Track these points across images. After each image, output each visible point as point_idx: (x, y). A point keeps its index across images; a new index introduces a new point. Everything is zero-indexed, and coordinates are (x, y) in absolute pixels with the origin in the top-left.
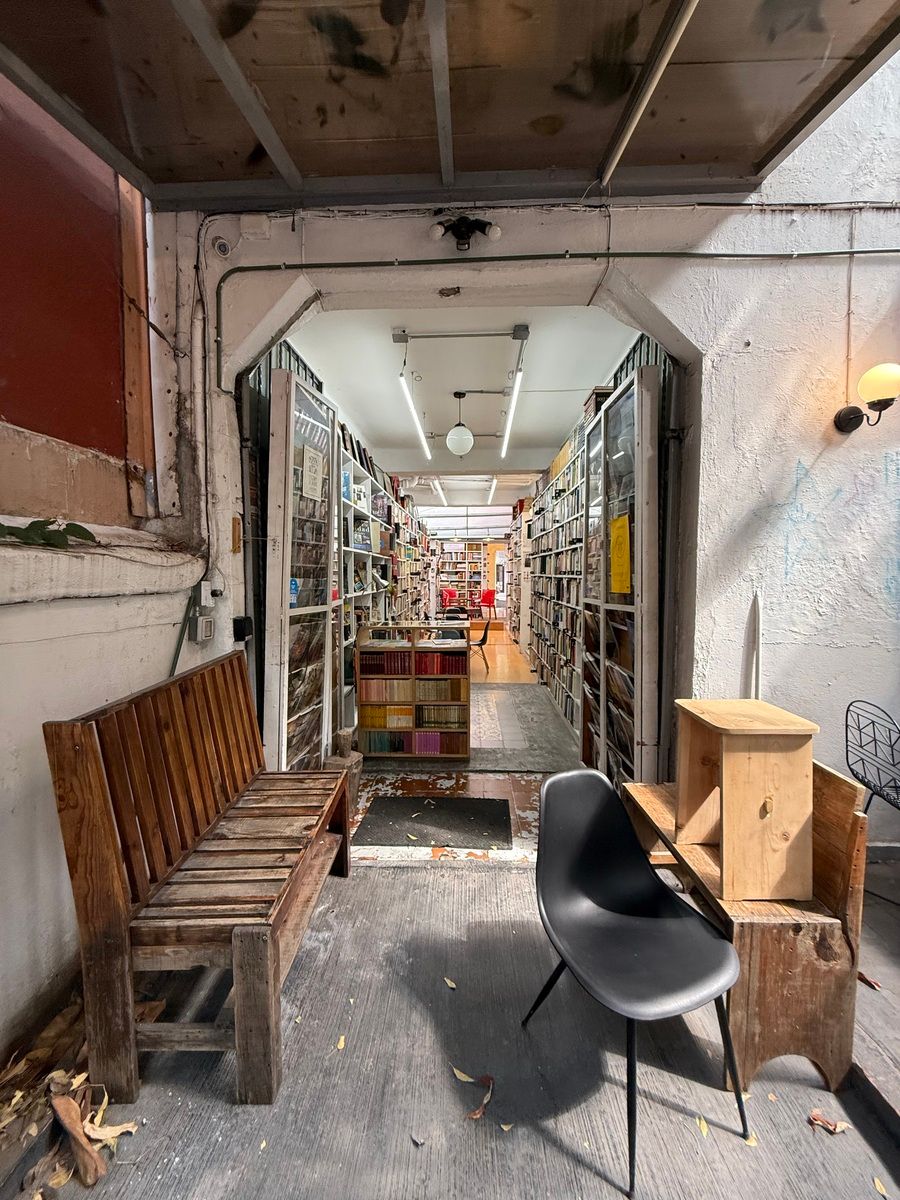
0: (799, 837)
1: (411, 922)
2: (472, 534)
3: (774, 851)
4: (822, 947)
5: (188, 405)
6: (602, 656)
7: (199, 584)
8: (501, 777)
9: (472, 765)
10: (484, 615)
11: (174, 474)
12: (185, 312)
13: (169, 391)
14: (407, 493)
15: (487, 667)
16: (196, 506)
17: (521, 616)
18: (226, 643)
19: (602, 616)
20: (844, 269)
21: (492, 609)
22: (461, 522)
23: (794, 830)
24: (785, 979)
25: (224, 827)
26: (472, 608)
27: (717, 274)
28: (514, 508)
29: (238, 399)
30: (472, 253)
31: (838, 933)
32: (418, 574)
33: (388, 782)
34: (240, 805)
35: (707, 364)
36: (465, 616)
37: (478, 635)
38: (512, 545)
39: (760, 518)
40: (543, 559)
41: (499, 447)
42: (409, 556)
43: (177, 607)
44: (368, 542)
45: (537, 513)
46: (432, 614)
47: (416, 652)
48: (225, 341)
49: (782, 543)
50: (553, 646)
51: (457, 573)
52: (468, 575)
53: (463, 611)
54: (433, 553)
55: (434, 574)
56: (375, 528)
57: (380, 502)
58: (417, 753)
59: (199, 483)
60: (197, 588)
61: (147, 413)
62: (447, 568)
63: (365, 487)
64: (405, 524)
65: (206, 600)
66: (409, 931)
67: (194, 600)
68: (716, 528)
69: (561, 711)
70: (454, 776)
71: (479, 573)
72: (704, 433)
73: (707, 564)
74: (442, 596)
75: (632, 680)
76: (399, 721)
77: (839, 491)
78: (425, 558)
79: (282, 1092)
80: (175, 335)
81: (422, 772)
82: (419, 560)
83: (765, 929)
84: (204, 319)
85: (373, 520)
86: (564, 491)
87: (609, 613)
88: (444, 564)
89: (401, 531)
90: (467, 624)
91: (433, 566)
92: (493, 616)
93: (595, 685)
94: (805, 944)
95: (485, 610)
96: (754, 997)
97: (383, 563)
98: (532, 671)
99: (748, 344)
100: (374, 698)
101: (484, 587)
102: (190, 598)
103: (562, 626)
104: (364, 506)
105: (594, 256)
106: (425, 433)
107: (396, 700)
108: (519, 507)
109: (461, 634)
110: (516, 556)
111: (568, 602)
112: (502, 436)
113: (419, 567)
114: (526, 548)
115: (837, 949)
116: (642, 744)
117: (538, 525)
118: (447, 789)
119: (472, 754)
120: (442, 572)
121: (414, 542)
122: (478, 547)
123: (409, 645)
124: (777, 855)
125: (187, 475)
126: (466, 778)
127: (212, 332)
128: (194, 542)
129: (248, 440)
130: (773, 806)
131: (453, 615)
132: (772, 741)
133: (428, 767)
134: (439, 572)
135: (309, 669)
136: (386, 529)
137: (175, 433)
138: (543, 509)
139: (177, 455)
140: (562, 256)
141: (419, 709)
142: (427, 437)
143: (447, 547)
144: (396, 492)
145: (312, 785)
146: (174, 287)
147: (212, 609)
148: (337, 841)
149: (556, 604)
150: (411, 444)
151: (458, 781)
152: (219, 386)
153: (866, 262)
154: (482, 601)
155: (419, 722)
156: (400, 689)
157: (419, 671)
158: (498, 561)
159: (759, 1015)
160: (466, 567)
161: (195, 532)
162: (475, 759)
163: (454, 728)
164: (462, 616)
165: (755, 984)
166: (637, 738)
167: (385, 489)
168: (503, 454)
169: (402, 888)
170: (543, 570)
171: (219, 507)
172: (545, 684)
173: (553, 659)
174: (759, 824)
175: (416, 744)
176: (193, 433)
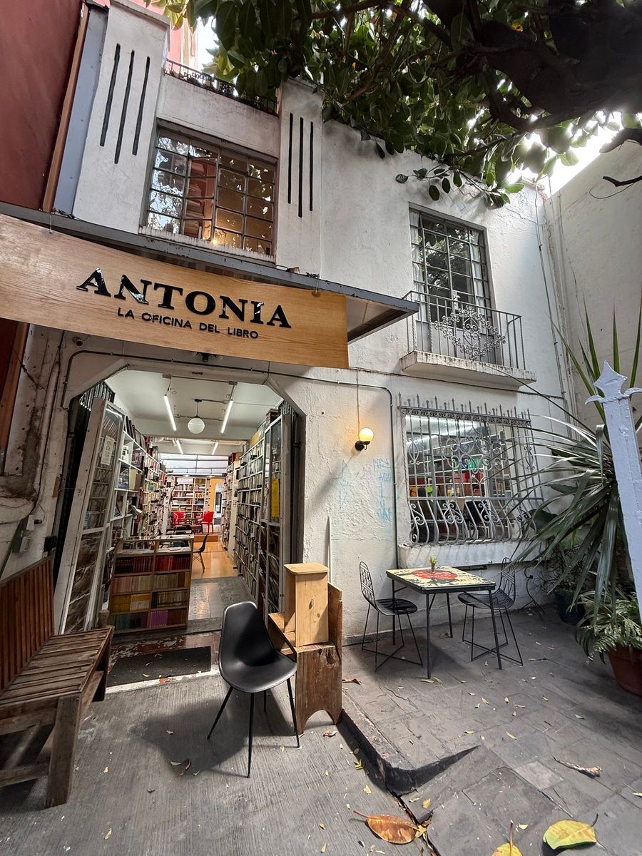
0: (323, 615)
1: (147, 713)
2: (199, 472)
3: (315, 622)
4: (329, 659)
5: (39, 414)
6: (267, 551)
7: (28, 517)
8: (207, 635)
9: (188, 631)
10: (204, 531)
11: (21, 451)
12: (48, 367)
13: (28, 406)
14: (155, 446)
15: (204, 568)
16: (33, 470)
17: (230, 530)
18: (37, 553)
19: (268, 528)
20: (356, 390)
21: (211, 526)
22: (193, 464)
23: (321, 612)
24: (317, 675)
25: (34, 663)
26: (195, 526)
27: (310, 385)
28: (230, 458)
29: (70, 412)
30: (209, 363)
31: (335, 651)
32: (156, 501)
33: (127, 649)
34: (42, 653)
35: (308, 419)
36: (190, 531)
37: (198, 546)
38: (227, 481)
39: (328, 485)
40: (244, 493)
41: (221, 425)
42: (152, 489)
43: (10, 532)
44: (127, 483)
45: (242, 465)
46: (163, 531)
47: (157, 556)
48: (69, 383)
49: (338, 495)
50: (247, 549)
51: (185, 500)
52: (194, 501)
53: (189, 528)
54: (169, 485)
55: (168, 501)
56: (133, 474)
57: (137, 455)
58: (150, 628)
59: (38, 457)
60: (25, 521)
61: (8, 416)
62: (179, 496)
63: (129, 447)
64: (152, 467)
65: (30, 525)
66: (146, 717)
67: (22, 525)
68: (312, 487)
69: (249, 590)
70: (176, 638)
71: (203, 500)
72: (307, 446)
73: (308, 504)
74: (172, 517)
75: (278, 561)
76: (139, 605)
77: (358, 473)
78: (162, 490)
79: (71, 798)
80: (38, 378)
81: (153, 640)
82: (158, 491)
83: (309, 653)
84: (59, 372)
85: (132, 468)
86: (256, 456)
87: (271, 527)
88: (176, 493)
89: (149, 472)
90: (192, 536)
91: (168, 495)
92: (211, 531)
93: (263, 568)
94: (323, 657)
95: (205, 527)
96: (305, 686)
97: (134, 496)
98: (234, 568)
99: (323, 413)
100: (123, 590)
101: (205, 510)
102: (19, 526)
103: (252, 535)
104: (127, 459)
105: (263, 372)
106: (173, 415)
107: (139, 590)
108: (232, 458)
109: (185, 543)
110: (229, 490)
111: (256, 521)
112: (222, 421)
113: (158, 496)
114: (235, 485)
115: (334, 658)
116: (282, 596)
117: (242, 473)
118: (171, 646)
119: (189, 624)
120: (174, 499)
121: (156, 479)
122: (203, 481)
123: (153, 551)
124: (316, 623)
125: (30, 452)
126: (184, 638)
127: (62, 379)
128: (27, 492)
129: (72, 433)
130: (314, 604)
131: (181, 531)
132: (313, 576)
133: (157, 635)
134: (172, 499)
135: (87, 568)
136: (139, 472)
137: (27, 428)
138: (246, 463)
139: (26, 441)
140: (250, 370)
141: (155, 595)
142: (175, 417)
143: (180, 481)
144: (147, 445)
145: (90, 637)
146: (43, 354)
147: (32, 531)
148: (100, 675)
149: (250, 522)
150: (165, 419)
151: (178, 641)
152: (62, 406)
153: (363, 389)
154: (203, 520)
155: (154, 604)
156: (143, 582)
157: (158, 568)
158: (217, 490)
159: (307, 694)
160: (193, 496)
161: (29, 485)
162: (190, 627)
163: (178, 606)
164: (187, 532)
165: (306, 680)
166: (280, 593)
167: (141, 445)
168: (222, 431)
169: (141, 699)
170: (244, 500)
171: (48, 471)
172: (242, 575)
173: (246, 558)
174: (309, 612)
175: (150, 621)
176: (40, 429)
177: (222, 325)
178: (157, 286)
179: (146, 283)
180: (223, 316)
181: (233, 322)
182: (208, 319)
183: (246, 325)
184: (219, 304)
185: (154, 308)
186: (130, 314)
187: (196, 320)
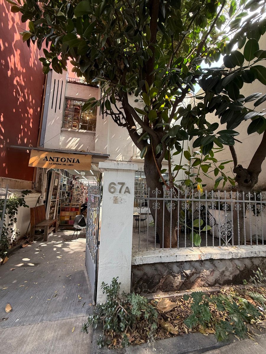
5: (41, 175)
7: (40, 196)
11: (38, 183)
13: (39, 173)
16: (41, 187)
18: (42, 204)
29: (48, 174)
32: (79, 194)
42: (76, 190)
43: (37, 199)
44: (66, 189)
47: (71, 208)
54: (85, 189)
56: (67, 186)
57: (69, 181)
61: (35, 175)
63: (66, 179)
64: (76, 184)
67: (39, 198)
76: (67, 219)
82: (80, 191)
89: (74, 186)
91: (85, 192)
97: (69, 192)
100: (63, 215)
104: (65, 183)
107: (67, 215)
125: (40, 183)
135: (53, 208)
136: (70, 186)
137: (39, 178)
139: (39, 181)
141: (70, 217)
144: (73, 178)
147: (41, 199)
152: (46, 173)
155: (70, 219)
156: (67, 213)
157: (71, 210)
161: (40, 190)
167: (71, 178)
171: (44, 187)
175: (69, 222)
176: (41, 178)
177: (67, 164)
178: (56, 158)
179: (54, 157)
180: (67, 162)
181: (69, 163)
182: (64, 163)
183: (72, 163)
184: (67, 159)
185: (55, 162)
186: (51, 164)
187: (62, 163)
